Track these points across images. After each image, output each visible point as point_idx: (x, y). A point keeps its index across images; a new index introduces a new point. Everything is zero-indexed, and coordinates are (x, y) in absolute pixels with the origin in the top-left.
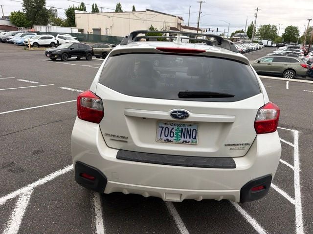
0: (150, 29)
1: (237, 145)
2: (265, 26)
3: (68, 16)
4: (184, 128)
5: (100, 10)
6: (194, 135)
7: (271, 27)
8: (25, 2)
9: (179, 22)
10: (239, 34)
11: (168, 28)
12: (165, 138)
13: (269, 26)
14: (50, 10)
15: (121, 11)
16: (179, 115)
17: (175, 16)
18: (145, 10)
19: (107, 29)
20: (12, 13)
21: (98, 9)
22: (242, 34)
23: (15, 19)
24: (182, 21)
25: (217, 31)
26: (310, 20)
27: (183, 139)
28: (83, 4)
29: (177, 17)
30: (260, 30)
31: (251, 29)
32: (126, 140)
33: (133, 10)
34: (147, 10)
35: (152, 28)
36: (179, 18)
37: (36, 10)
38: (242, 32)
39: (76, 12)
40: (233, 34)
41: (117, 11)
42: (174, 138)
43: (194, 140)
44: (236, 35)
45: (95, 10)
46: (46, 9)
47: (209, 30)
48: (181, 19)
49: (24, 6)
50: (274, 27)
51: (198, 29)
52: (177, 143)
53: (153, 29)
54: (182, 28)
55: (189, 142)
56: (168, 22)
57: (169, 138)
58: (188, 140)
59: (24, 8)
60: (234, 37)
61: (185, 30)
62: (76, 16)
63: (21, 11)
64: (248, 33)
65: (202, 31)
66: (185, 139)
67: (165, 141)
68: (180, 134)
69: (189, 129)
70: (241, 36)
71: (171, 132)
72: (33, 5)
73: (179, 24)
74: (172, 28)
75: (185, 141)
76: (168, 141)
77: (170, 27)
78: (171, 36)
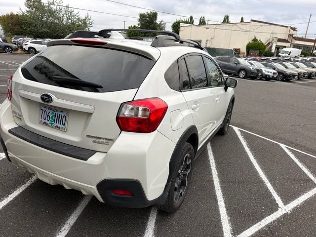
0: (253, 40)
1: (100, 138)
3: (173, 29)
4: (57, 113)
5: (206, 22)
6: (64, 122)
8: (140, 18)
9: (291, 33)
11: (276, 40)
12: (44, 121)
14: (160, 24)
15: (228, 22)
16: (45, 99)
17: (287, 27)
18: (250, 21)
19: (207, 41)
20: (129, 28)
21: (205, 22)
23: (131, 32)
24: (295, 32)
27: (55, 124)
28: (191, 18)
29: (289, 28)
32: (21, 118)
33: (241, 21)
34: (252, 21)
35: (255, 40)
36: (292, 28)
37: (148, 24)
39: (181, 24)
41: (224, 22)
42: (50, 122)
43: (64, 127)
45: (202, 22)
46: (156, 23)
48: (294, 29)
49: (140, 20)
52: (51, 127)
53: (257, 40)
54: (293, 40)
55: (59, 128)
56: (276, 33)
57: (46, 121)
58: (59, 125)
59: (139, 23)
61: (297, 42)
62: (181, 29)
63: (137, 25)
66: (57, 124)
68: (54, 118)
69: (61, 115)
71: (48, 115)
72: (146, 20)
73: (291, 35)
74: (280, 40)
75: (57, 127)
76: (45, 123)
77: (278, 39)
78: (278, 48)
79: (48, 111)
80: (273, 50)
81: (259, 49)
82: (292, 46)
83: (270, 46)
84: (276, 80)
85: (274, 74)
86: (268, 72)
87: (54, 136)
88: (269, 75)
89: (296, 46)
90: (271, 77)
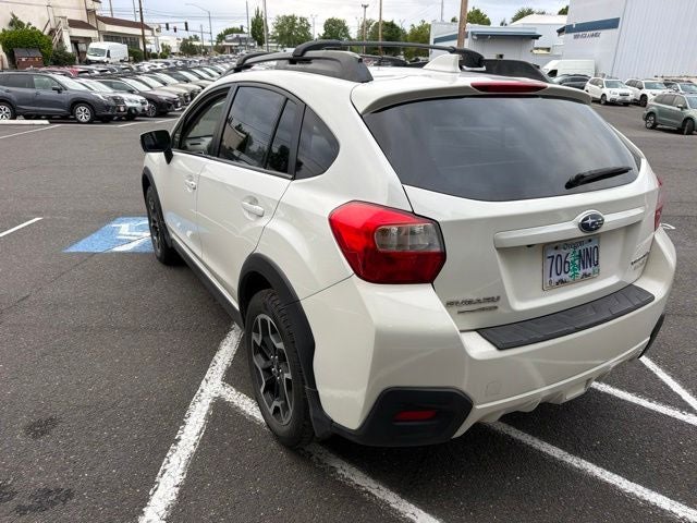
0: (11, 24)
2: (287, 19)
4: (582, 248)
6: (596, 259)
7: (298, 21)
9: (89, 7)
10: (235, 35)
11: (64, 23)
12: (557, 278)
13: (293, 18)
16: (592, 224)
22: (241, 35)
24: (97, 4)
25: (187, 29)
26: (366, 7)
27: (581, 272)
30: (279, 27)
31: (258, 25)
32: (496, 304)
35: (15, 23)
38: (241, 31)
40: (221, 37)
42: (571, 273)
43: (596, 268)
44: (229, 37)
47: (168, 28)
50: (302, 20)
51: (142, 25)
52: (574, 282)
53: (20, 24)
54: (100, 23)
55: (590, 275)
56: (58, 7)
57: (562, 276)
58: (588, 270)
60: (224, 43)
61: (110, 28)
64: (253, 33)
65: (151, 29)
66: (585, 270)
67: (557, 284)
68: (577, 262)
69: (589, 249)
70: (240, 40)
73: (90, 12)
74: (74, 24)
75: (585, 275)
76: (562, 282)
77: (70, 21)
78: (75, 42)
79: (563, 253)
80: (70, 49)
81: (39, 48)
82: (102, 38)
83: (57, 37)
84: (145, 116)
85: (143, 103)
86: (130, 101)
87: (584, 296)
88: (135, 108)
89: (110, 37)
90: (139, 110)
